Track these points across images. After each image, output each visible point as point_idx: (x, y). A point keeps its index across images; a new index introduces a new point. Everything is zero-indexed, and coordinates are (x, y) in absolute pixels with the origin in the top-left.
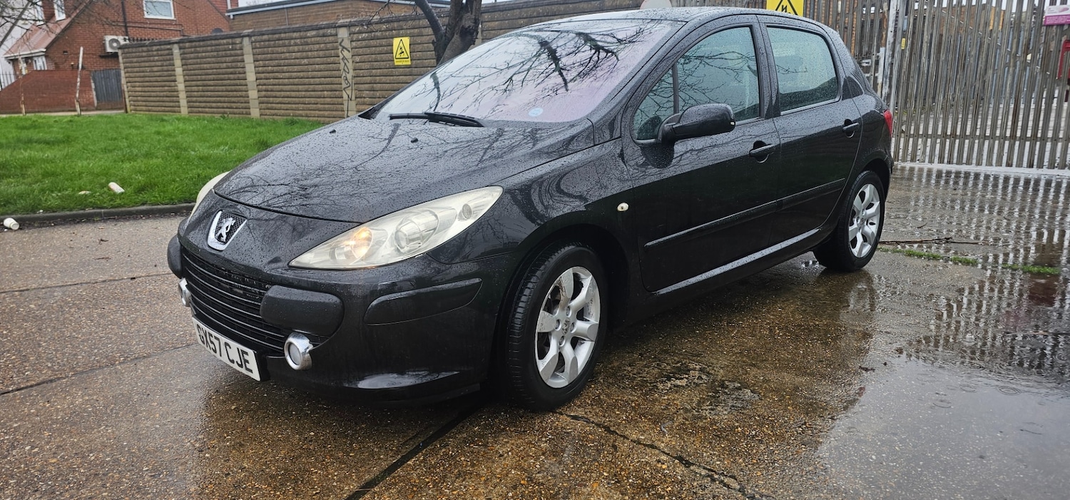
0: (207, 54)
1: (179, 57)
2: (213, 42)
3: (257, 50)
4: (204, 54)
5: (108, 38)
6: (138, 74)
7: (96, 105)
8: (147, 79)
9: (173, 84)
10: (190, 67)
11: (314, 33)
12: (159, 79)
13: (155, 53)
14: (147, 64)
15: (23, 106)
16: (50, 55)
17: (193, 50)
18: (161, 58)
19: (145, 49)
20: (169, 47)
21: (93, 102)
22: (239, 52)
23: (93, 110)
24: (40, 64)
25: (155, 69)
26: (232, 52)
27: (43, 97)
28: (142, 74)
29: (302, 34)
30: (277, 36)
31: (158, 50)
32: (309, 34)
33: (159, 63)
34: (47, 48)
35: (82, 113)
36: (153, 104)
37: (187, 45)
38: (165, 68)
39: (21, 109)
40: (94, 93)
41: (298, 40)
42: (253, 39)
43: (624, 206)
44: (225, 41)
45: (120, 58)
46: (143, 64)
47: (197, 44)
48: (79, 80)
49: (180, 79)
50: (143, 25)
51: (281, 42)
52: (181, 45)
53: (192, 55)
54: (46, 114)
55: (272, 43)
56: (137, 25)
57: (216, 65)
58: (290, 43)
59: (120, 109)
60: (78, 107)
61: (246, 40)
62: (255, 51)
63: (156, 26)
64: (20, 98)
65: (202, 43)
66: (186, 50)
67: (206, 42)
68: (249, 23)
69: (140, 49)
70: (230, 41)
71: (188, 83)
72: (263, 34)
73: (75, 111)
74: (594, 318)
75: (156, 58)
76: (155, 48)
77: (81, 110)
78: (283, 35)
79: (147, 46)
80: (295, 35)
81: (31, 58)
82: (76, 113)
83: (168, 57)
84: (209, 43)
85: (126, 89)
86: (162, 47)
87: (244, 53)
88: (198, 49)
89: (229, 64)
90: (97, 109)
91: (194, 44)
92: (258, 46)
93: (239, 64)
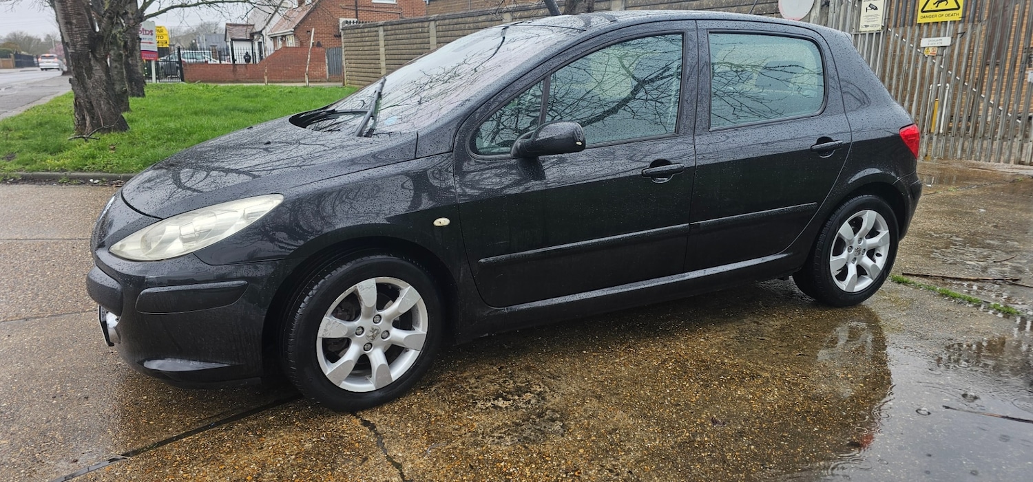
0: (403, 36)
1: (383, 39)
2: (408, 25)
3: (440, 33)
4: (401, 36)
5: (342, 20)
6: (353, 52)
7: (328, 77)
8: (360, 57)
9: (377, 62)
10: (390, 47)
11: (484, 18)
12: (368, 57)
13: (366, 34)
14: (360, 44)
15: (266, 77)
16: (297, 34)
17: (393, 32)
18: (371, 39)
19: (359, 30)
20: (376, 29)
21: (326, 75)
22: (426, 34)
23: (325, 82)
24: (291, 42)
25: (366, 48)
26: (421, 34)
27: (288, 70)
28: (357, 52)
29: (474, 18)
30: (455, 20)
31: (368, 32)
32: (481, 19)
33: (368, 43)
34: (295, 28)
35: (310, 84)
36: (362, 78)
37: (389, 27)
38: (373, 48)
39: (264, 79)
40: (327, 67)
41: (472, 25)
42: (437, 23)
43: (443, 222)
44: (417, 25)
45: (342, 38)
46: (357, 44)
47: (396, 26)
48: (309, 56)
49: (383, 57)
50: (370, 9)
51: (458, 26)
52: (385, 27)
53: (392, 37)
54: (278, 84)
55: (452, 26)
56: (365, 9)
57: (409, 46)
58: (465, 27)
59: (340, 81)
60: (307, 79)
61: (432, 23)
62: (438, 33)
63: (381, 10)
64: (264, 71)
65: (400, 26)
66: (389, 33)
67: (403, 25)
68: (440, 8)
69: (356, 31)
70: (420, 24)
71: (388, 62)
72: (445, 19)
73: (305, 82)
74: (422, 329)
75: (367, 39)
76: (366, 30)
77: (309, 82)
78: (460, 20)
79: (361, 28)
80: (469, 19)
81: (285, 36)
82: (305, 84)
83: (375, 38)
84: (405, 26)
85: (345, 66)
86: (372, 29)
87: (430, 35)
88: (397, 31)
89: (419, 45)
90: (329, 81)
91: (394, 27)
92: (441, 30)
93: (426, 45)
